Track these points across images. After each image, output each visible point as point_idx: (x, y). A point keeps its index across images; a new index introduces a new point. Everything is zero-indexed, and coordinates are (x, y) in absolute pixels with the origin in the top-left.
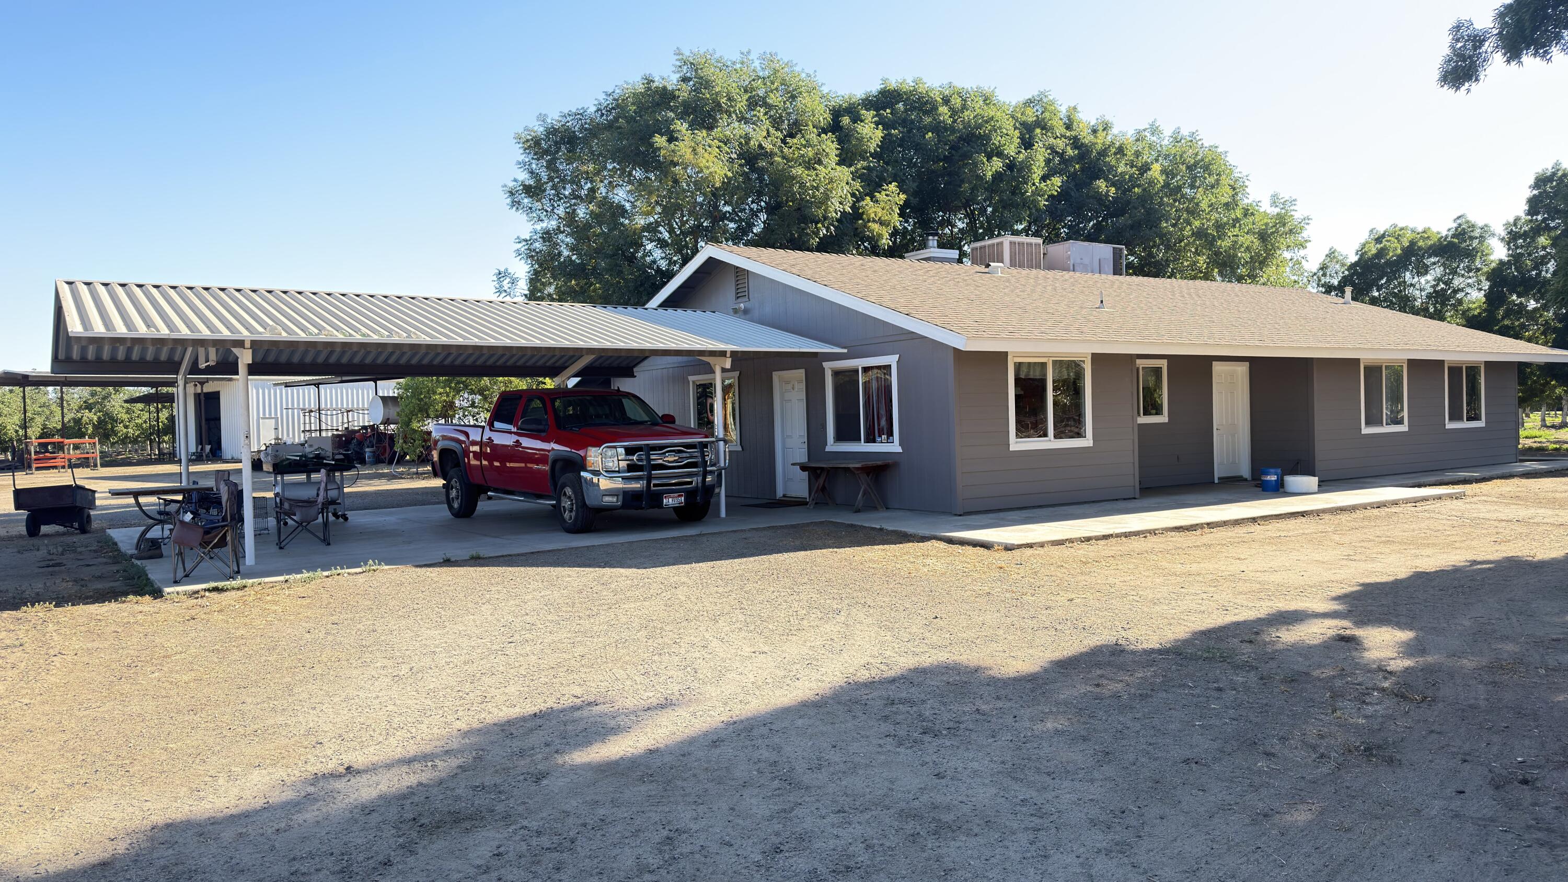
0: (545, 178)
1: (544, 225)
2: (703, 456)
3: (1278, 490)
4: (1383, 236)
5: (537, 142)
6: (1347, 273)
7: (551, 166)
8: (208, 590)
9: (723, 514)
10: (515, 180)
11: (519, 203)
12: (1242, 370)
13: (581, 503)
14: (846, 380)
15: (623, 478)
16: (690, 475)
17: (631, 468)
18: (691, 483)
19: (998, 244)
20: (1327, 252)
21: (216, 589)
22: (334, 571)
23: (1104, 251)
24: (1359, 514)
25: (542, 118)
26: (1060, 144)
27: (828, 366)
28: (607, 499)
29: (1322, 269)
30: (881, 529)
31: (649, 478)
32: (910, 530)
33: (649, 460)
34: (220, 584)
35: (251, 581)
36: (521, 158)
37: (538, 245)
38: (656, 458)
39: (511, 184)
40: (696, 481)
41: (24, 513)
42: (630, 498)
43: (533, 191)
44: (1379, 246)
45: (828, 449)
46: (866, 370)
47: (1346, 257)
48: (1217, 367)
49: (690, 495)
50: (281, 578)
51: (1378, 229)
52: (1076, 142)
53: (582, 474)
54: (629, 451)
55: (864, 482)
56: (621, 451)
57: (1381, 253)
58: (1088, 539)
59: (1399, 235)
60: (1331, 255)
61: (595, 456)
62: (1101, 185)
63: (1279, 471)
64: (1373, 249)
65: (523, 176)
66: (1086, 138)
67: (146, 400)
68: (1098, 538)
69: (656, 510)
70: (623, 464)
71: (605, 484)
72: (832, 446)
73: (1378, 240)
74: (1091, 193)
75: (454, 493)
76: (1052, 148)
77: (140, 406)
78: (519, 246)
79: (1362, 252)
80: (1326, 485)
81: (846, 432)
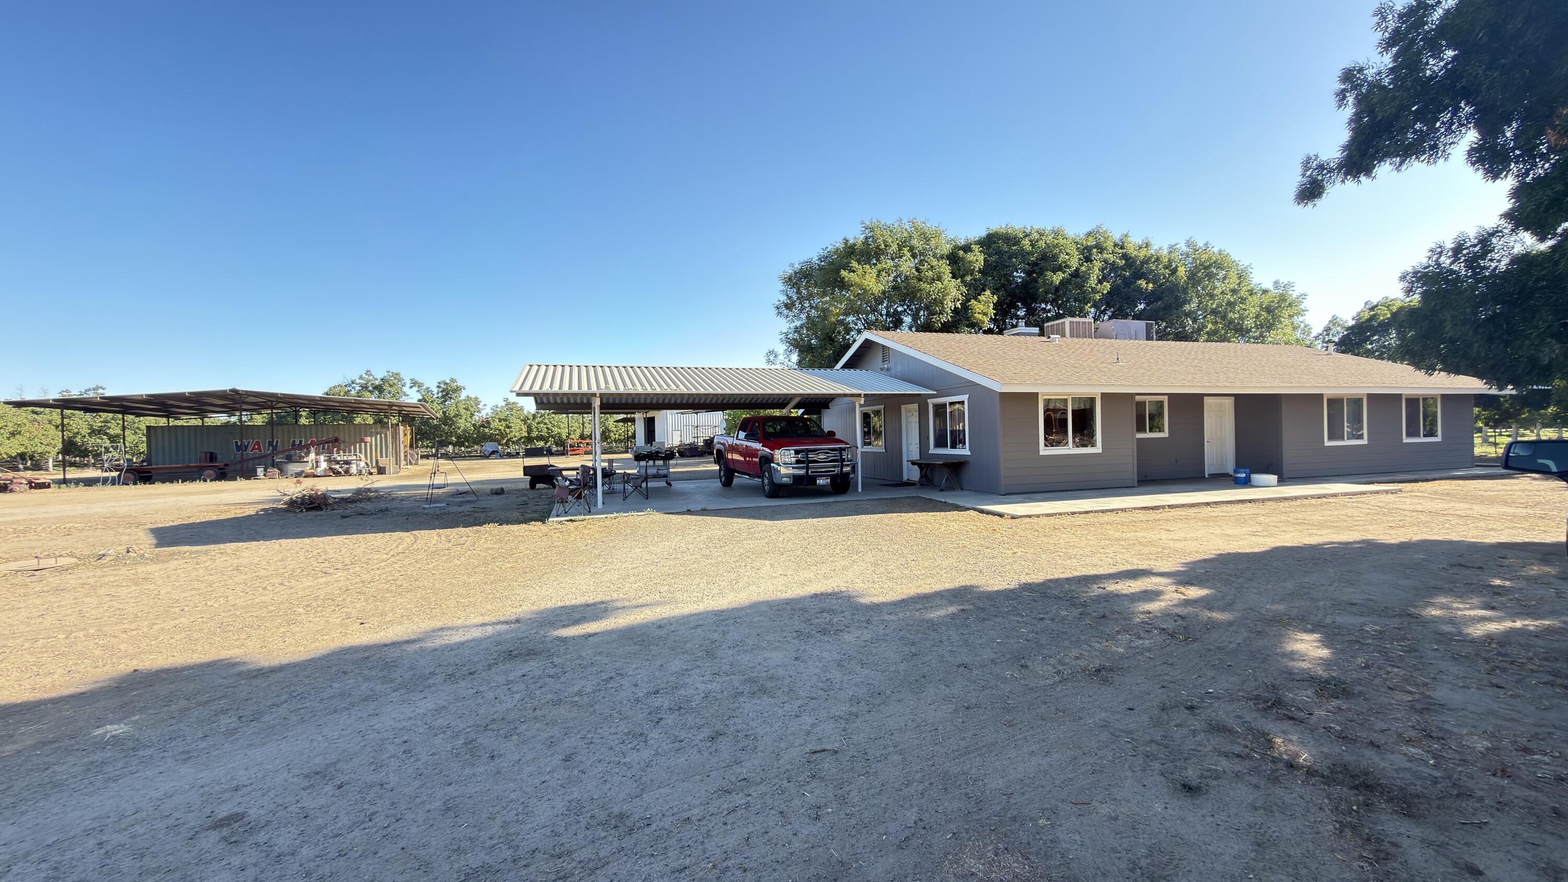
0: (795, 298)
1: (796, 324)
2: (841, 456)
3: (1246, 483)
4: (1376, 306)
5: (790, 279)
6: (1346, 333)
7: (799, 292)
8: (568, 521)
9: (860, 490)
10: (779, 301)
11: (781, 313)
12: (1230, 402)
13: (772, 482)
14: (940, 410)
15: (793, 468)
16: (834, 466)
17: (798, 462)
18: (834, 471)
19: (1062, 323)
20: (1330, 319)
21: (571, 520)
22: (630, 513)
23: (1141, 325)
24: (1298, 502)
25: (792, 265)
26: (1111, 258)
27: (931, 402)
28: (785, 479)
29: (1326, 331)
30: (946, 502)
31: (808, 468)
32: (961, 504)
33: (807, 457)
34: (573, 518)
35: (588, 517)
36: (783, 288)
37: (790, 336)
38: (812, 456)
39: (777, 303)
40: (837, 470)
41: (529, 478)
42: (796, 478)
43: (789, 306)
44: (1372, 313)
45: (930, 452)
46: (952, 404)
47: (1346, 322)
48: (1207, 400)
49: (834, 478)
50: (604, 516)
51: (1372, 301)
52: (1125, 256)
53: (772, 465)
54: (797, 452)
55: (946, 473)
56: (793, 452)
57: (1372, 318)
58: (1073, 513)
59: (1389, 305)
60: (1334, 321)
61: (779, 455)
62: (1142, 283)
63: (1248, 470)
64: (1367, 316)
65: (784, 298)
66: (1133, 252)
67: (624, 421)
68: (1080, 513)
69: (813, 487)
70: (793, 460)
71: (783, 471)
72: (933, 450)
73: (1372, 309)
74: (1136, 288)
75: (722, 473)
76: (1106, 261)
77: (621, 424)
78: (781, 336)
79: (1358, 318)
80: (1282, 481)
81: (941, 442)
